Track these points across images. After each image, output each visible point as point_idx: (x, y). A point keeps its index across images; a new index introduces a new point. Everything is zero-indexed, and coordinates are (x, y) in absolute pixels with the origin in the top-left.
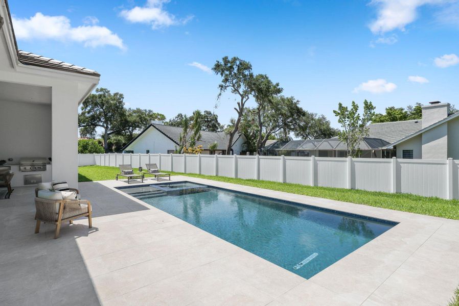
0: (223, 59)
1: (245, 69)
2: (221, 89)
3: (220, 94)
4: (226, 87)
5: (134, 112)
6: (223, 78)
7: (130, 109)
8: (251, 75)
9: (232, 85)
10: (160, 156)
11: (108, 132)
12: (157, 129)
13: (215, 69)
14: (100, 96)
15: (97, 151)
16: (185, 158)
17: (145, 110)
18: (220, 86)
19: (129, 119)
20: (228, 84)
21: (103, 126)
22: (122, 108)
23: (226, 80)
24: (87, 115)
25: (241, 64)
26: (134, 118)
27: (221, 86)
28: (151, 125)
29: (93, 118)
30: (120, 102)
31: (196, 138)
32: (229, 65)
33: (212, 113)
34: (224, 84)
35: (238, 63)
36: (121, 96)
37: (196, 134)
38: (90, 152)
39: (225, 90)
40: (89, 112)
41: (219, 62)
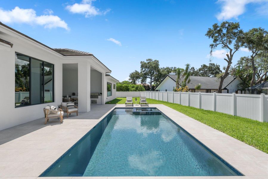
0: (213, 26)
1: (233, 28)
2: (212, 48)
3: (211, 51)
4: (217, 45)
5: (165, 69)
6: (213, 39)
7: (163, 67)
8: (241, 32)
9: (221, 43)
10: (163, 93)
11: (152, 81)
12: (170, 78)
13: (207, 34)
14: (148, 63)
15: (142, 90)
16: (173, 94)
17: (172, 67)
18: (210, 45)
19: (162, 73)
20: (218, 42)
21: (149, 78)
22: (158, 67)
23: (215, 41)
24: (143, 73)
25: (229, 25)
26: (165, 72)
27: (212, 46)
28: (167, 75)
29: (145, 74)
30: (157, 65)
31: (187, 82)
32: (218, 29)
33: (215, 64)
34: (214, 43)
35: (227, 25)
36: (158, 61)
37: (186, 79)
38: (139, 91)
39: (216, 48)
40: (144, 72)
41: (210, 29)
